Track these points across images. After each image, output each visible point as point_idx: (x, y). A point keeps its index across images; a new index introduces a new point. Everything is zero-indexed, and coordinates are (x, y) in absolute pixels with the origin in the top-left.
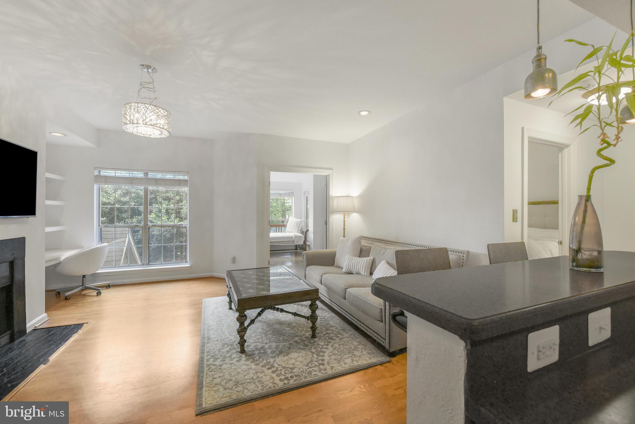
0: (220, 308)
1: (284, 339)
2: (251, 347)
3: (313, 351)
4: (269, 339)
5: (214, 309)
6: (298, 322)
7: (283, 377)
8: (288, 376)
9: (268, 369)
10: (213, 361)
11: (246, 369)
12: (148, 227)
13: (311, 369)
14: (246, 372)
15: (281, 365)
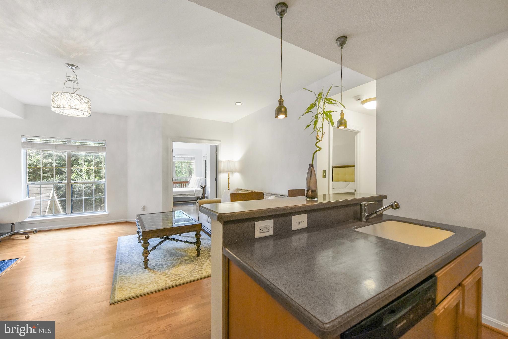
0: (131, 243)
1: (177, 258)
2: (152, 265)
3: (196, 263)
4: (167, 259)
5: (127, 243)
6: (189, 248)
7: (172, 280)
8: (177, 278)
9: (163, 276)
10: (124, 275)
11: (147, 277)
12: (71, 184)
13: (193, 274)
14: (147, 279)
15: (173, 273)
